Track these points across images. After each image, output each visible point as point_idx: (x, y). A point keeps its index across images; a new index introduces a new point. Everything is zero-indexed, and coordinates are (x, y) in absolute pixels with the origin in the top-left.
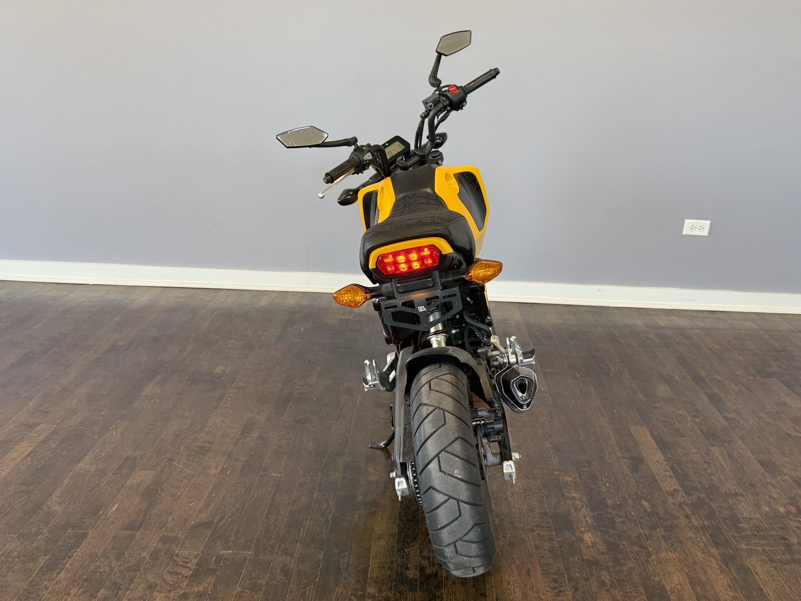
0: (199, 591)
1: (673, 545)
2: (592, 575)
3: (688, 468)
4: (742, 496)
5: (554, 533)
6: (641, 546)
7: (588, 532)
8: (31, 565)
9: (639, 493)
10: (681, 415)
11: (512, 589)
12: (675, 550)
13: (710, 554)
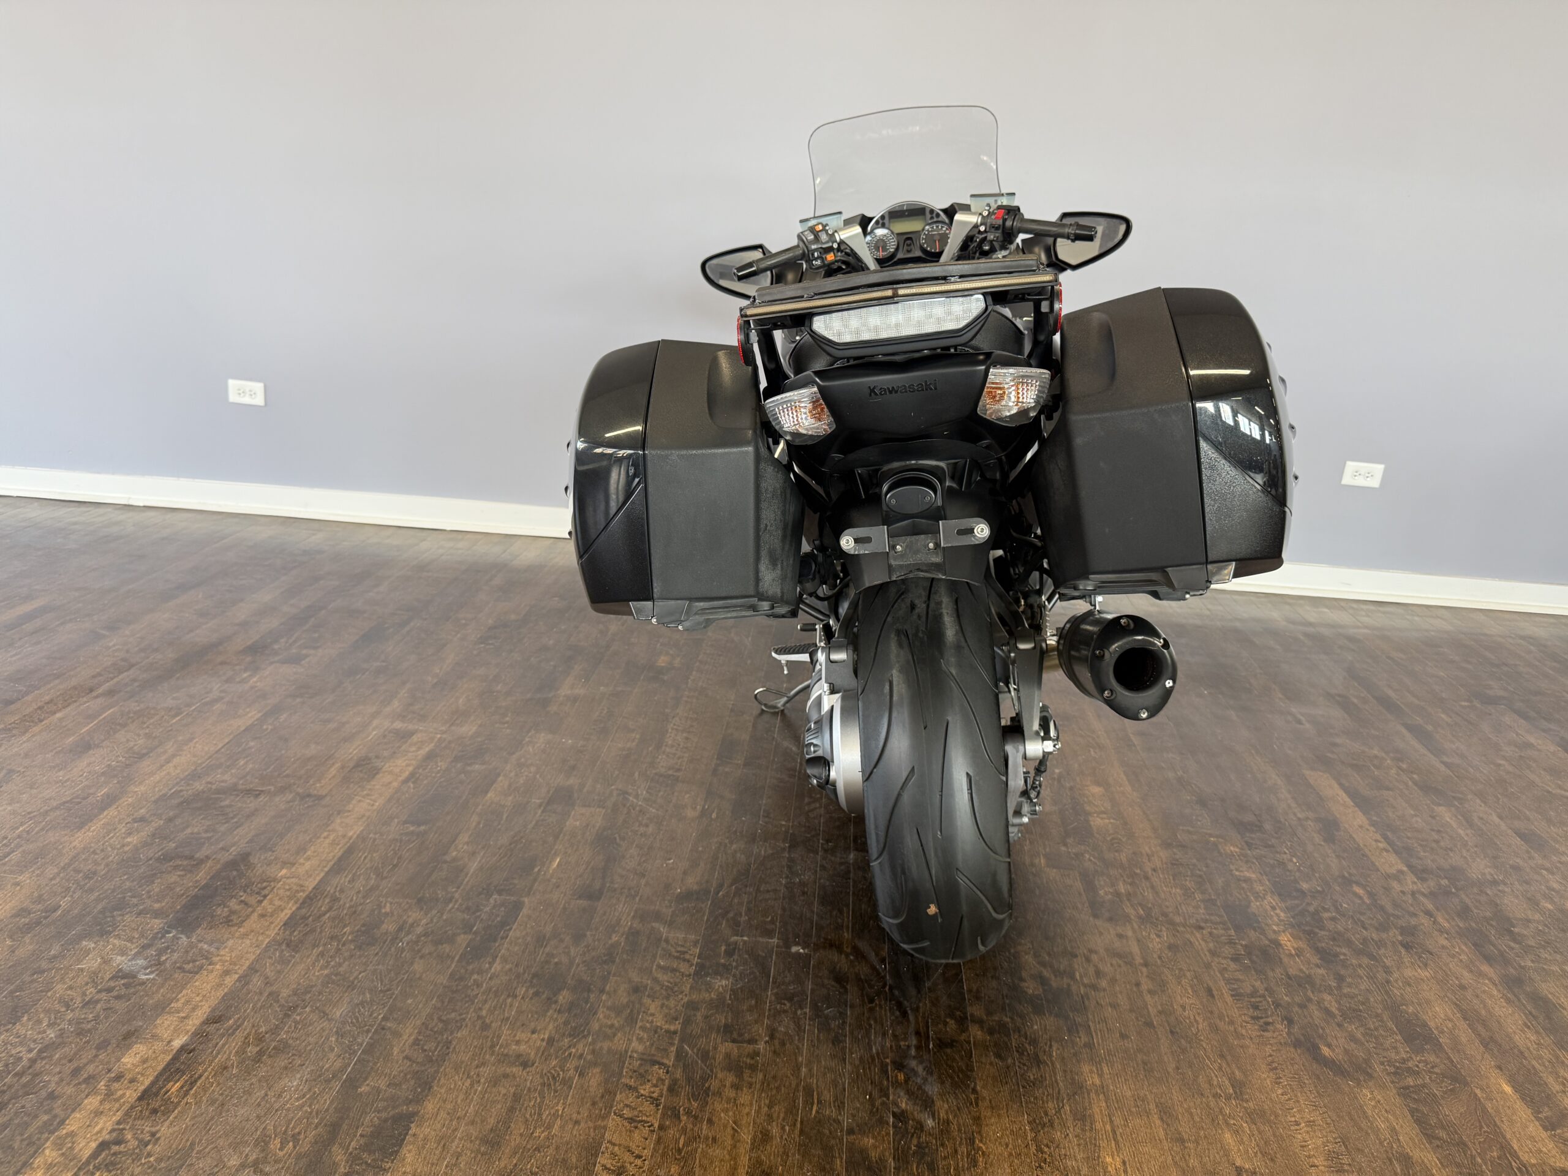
0: (711, 1000)
1: (1420, 957)
2: (1310, 1000)
3: (1408, 838)
4: (1505, 884)
5: (1232, 932)
6: (1372, 957)
7: (1284, 932)
8: (446, 948)
9: (1346, 874)
10: (1376, 757)
11: (1192, 1017)
12: (1426, 965)
13: (1481, 974)
